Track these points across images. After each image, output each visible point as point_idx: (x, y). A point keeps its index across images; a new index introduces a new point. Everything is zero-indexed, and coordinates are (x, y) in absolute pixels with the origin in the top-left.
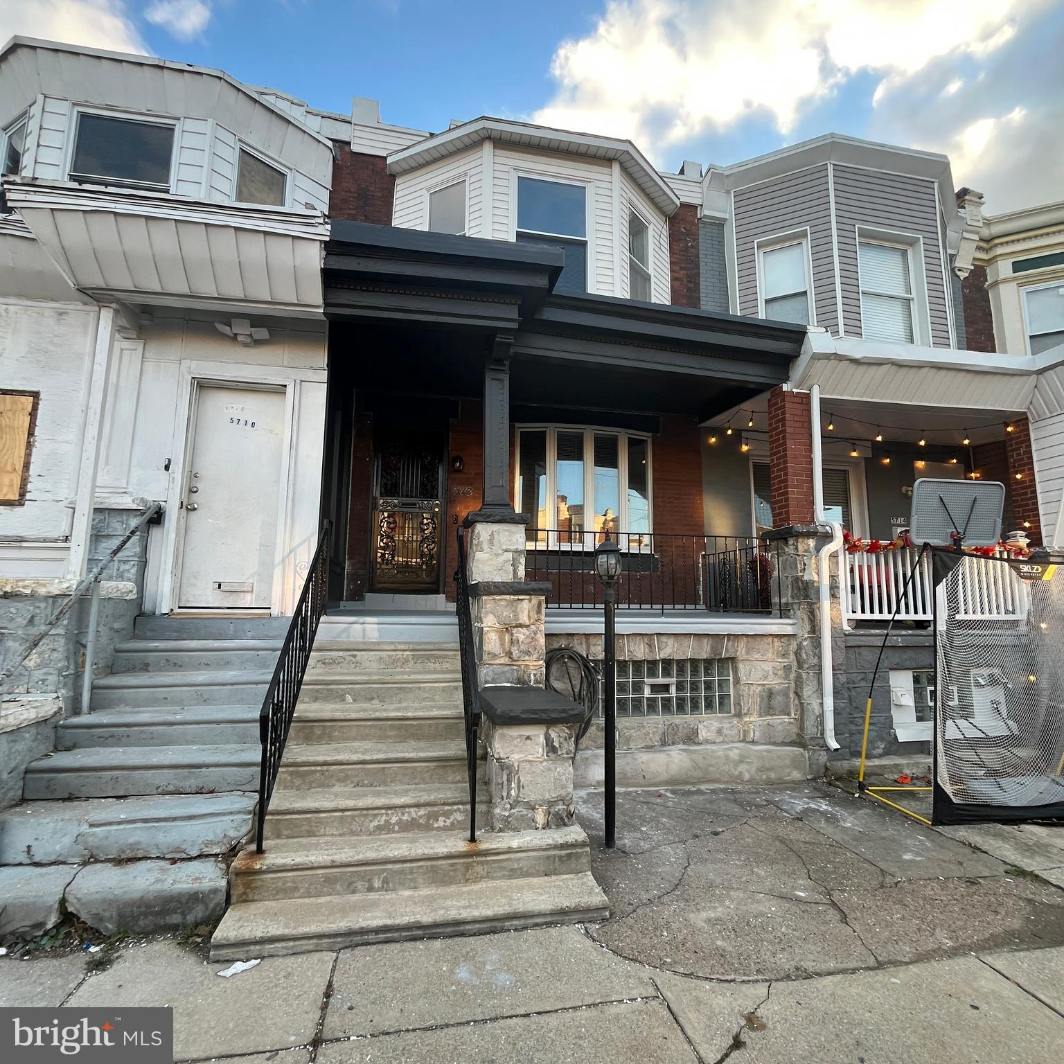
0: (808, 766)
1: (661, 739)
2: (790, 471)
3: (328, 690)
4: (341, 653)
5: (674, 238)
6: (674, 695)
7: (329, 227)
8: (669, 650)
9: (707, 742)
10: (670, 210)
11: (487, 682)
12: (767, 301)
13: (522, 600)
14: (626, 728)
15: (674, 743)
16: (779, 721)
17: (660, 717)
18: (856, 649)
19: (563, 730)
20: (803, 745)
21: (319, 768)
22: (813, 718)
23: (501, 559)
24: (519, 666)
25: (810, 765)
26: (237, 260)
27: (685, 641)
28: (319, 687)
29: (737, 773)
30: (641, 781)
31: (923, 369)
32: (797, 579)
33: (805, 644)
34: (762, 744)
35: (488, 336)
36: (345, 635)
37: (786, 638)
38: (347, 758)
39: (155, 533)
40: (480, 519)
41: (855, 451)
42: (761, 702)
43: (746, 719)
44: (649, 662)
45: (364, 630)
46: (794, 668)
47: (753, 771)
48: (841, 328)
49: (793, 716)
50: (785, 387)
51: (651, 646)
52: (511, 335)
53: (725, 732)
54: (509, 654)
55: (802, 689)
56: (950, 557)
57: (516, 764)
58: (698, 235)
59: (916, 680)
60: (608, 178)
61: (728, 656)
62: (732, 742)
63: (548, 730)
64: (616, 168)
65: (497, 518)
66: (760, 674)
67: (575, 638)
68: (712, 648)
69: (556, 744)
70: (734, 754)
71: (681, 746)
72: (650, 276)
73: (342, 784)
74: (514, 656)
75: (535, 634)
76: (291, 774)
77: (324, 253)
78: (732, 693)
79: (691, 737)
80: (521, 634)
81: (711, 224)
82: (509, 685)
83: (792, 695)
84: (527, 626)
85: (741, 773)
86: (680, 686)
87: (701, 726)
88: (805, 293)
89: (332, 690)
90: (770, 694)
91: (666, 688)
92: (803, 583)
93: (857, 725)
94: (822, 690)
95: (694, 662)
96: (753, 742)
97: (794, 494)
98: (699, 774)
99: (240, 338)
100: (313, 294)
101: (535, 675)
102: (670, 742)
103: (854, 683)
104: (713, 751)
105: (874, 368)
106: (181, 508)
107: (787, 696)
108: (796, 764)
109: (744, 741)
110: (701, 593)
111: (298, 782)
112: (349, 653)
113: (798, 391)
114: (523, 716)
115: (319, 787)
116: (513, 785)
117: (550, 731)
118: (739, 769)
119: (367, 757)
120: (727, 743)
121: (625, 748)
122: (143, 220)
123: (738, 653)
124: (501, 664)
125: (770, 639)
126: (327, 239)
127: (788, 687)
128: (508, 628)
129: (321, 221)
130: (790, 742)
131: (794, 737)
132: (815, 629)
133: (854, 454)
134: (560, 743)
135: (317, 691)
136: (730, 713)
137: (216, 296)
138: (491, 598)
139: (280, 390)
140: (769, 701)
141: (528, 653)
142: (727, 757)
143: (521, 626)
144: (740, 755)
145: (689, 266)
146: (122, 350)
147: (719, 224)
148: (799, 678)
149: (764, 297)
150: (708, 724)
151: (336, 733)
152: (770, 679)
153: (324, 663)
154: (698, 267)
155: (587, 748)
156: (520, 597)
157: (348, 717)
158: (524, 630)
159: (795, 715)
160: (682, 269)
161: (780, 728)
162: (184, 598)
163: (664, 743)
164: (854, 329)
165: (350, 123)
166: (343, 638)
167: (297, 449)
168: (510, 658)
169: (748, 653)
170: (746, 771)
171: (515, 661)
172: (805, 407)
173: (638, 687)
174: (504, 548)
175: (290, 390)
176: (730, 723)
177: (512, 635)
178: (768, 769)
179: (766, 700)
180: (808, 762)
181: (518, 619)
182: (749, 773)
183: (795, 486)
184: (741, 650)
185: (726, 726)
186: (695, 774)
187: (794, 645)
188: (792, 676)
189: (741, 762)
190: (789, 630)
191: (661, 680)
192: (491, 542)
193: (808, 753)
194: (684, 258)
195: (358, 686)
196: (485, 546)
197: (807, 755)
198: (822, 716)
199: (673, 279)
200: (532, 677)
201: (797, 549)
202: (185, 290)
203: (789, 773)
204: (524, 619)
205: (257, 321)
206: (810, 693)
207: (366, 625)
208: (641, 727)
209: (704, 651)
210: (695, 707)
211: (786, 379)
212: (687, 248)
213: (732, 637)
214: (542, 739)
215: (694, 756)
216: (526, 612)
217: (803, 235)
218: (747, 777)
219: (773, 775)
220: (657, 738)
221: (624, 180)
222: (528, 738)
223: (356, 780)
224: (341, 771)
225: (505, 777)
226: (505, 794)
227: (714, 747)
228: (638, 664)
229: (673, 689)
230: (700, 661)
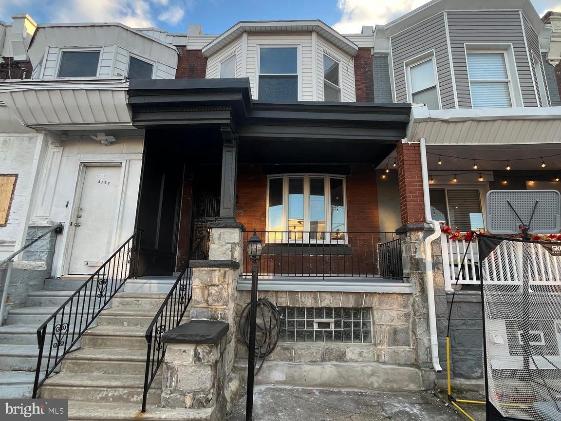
0: (421, 381)
1: (322, 357)
2: (407, 191)
3: (116, 319)
4: (132, 299)
5: (357, 68)
6: (333, 330)
7: (128, 83)
8: (327, 302)
9: (352, 360)
10: (354, 53)
11: (193, 317)
12: (413, 95)
13: (215, 270)
14: (299, 349)
15: (330, 360)
16: (402, 350)
17: (324, 343)
18: (457, 304)
19: (205, 348)
20: (418, 367)
21: (87, 362)
22: (424, 349)
23: (225, 248)
24: (212, 308)
25: (423, 380)
26: (88, 105)
27: (338, 296)
28: (112, 317)
29: (369, 382)
30: (304, 382)
31: (497, 122)
32: (412, 258)
33: (417, 299)
34: (390, 364)
36: (140, 290)
37: (406, 295)
38: (102, 357)
39: (59, 237)
40: (214, 226)
41: (481, 178)
42: (389, 337)
43: (379, 347)
44: (317, 309)
45: (150, 287)
46: (412, 315)
47: (381, 381)
48: (457, 104)
49: (412, 347)
50: (403, 141)
51: (315, 298)
52: (229, 127)
53: (364, 355)
54: (207, 301)
55: (416, 329)
56: (491, 241)
57: (176, 367)
58: (372, 64)
59: (509, 326)
60: (310, 41)
61: (366, 306)
62: (369, 362)
63: (196, 347)
64: (314, 35)
65: (222, 225)
66: (388, 318)
67: (269, 293)
68: (355, 301)
69: (201, 356)
70: (368, 370)
71: (335, 362)
72: (340, 89)
73: (98, 371)
74: (209, 303)
75: (221, 290)
76: (73, 364)
77: (127, 96)
78: (372, 330)
79: (341, 357)
80: (213, 290)
81: (380, 57)
82: (206, 319)
83: (411, 333)
84: (218, 286)
85: (372, 382)
86: (337, 324)
87: (348, 350)
88: (435, 87)
89: (117, 319)
90: (395, 332)
91: (328, 325)
92: (415, 260)
93: (461, 356)
94: (429, 330)
95: (347, 310)
96: (384, 363)
97: (410, 204)
98: (342, 381)
99: (102, 142)
100: (125, 117)
101: (221, 314)
102: (327, 359)
103: (456, 326)
104: (354, 367)
106: (71, 225)
107: (407, 333)
108: (412, 379)
109: (377, 361)
110: (378, 267)
111: (76, 368)
112: (135, 299)
113: (412, 142)
114: (178, 338)
115: (86, 372)
116: (174, 380)
117: (198, 348)
118: (371, 380)
119: (113, 357)
120: (366, 362)
121: (298, 361)
122: (47, 91)
123: (373, 305)
124: (201, 307)
125: (395, 296)
126: (127, 89)
127: (408, 327)
128: (207, 286)
129: (124, 81)
130: (411, 364)
131: (413, 361)
132: (424, 290)
133: (481, 180)
134: (203, 356)
135: (110, 319)
136: (371, 342)
137: (83, 122)
138: (198, 269)
139: (118, 165)
140: (395, 337)
141: (217, 301)
142: (363, 371)
143: (214, 285)
144: (372, 371)
145: (367, 81)
146: (54, 152)
147: (385, 56)
148: (414, 321)
149: (411, 92)
150: (353, 349)
151: (109, 343)
152: (396, 322)
153: (123, 304)
154: (373, 81)
155: (274, 360)
156: (214, 269)
157: (115, 334)
158: (216, 288)
159: (413, 346)
160: (362, 83)
161: (402, 354)
162: (71, 270)
163: (323, 360)
164: (466, 103)
165: (186, 37)
166: (140, 291)
167: (125, 194)
168: (207, 303)
169: (380, 304)
170: (376, 382)
171: (210, 305)
172: (417, 152)
173: (310, 324)
174: (227, 241)
175: (123, 165)
176: (368, 349)
177: (209, 290)
178: (391, 381)
179: (392, 335)
180: (421, 379)
181: (212, 281)
182: (378, 383)
183: (412, 200)
184: (375, 302)
185: (365, 351)
186: (340, 381)
187: (411, 300)
188: (411, 320)
189: (372, 375)
190: (407, 290)
191: (324, 320)
192: (219, 238)
193: (422, 372)
194: (364, 77)
195: (131, 317)
196: (216, 241)
197: (420, 374)
198: (430, 347)
199: (357, 89)
200: (219, 314)
201: (411, 239)
202: (69, 121)
203: (407, 384)
204: (216, 281)
205: (108, 133)
206: (421, 332)
207: (152, 285)
208: (309, 348)
209: (351, 303)
210: (348, 337)
211: (404, 136)
212: (365, 72)
213: (369, 294)
214: (192, 353)
215: (340, 369)
216: (217, 277)
217: (431, 54)
218: (376, 385)
219: (395, 386)
220: (319, 356)
221: (319, 41)
222: (184, 351)
223: (105, 369)
224: (98, 364)
225: (169, 374)
226: (168, 385)
227: (355, 364)
228: (310, 310)
229: (332, 326)
230: (349, 309)
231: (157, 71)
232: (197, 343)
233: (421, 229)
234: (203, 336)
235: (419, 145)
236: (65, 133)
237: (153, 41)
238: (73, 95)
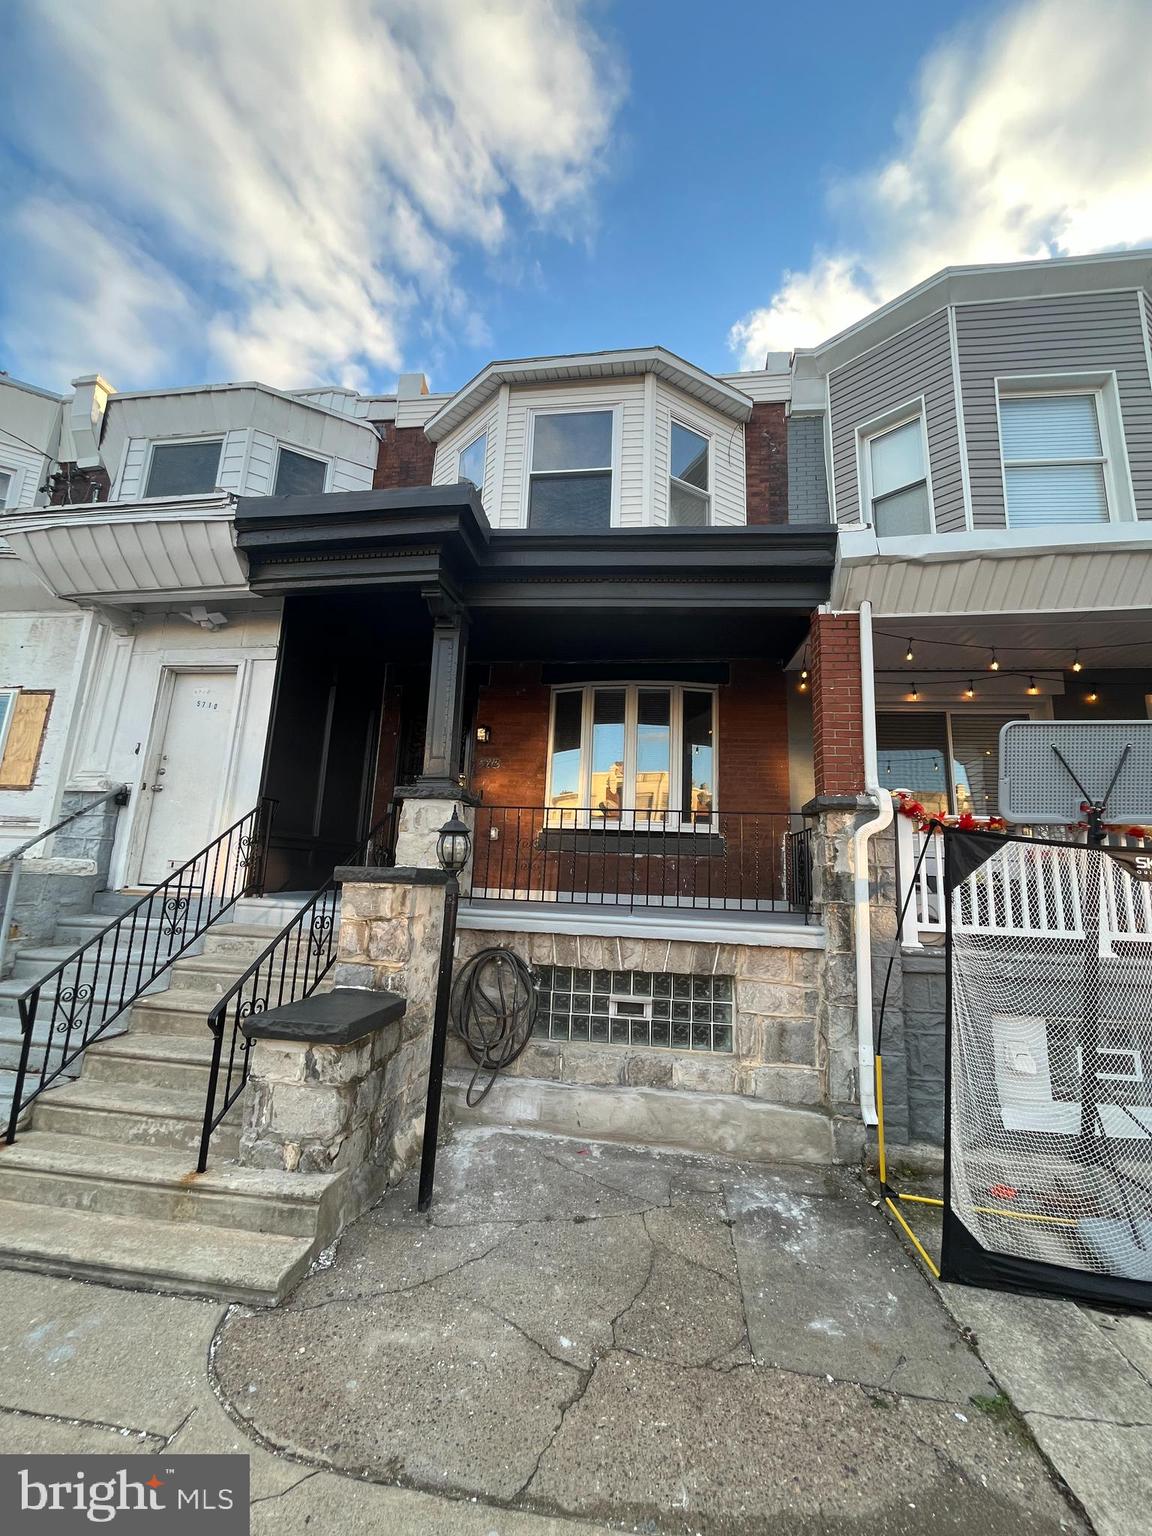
0: (834, 1144)
1: (619, 1076)
2: (826, 721)
3: (202, 977)
4: (240, 939)
5: (751, 447)
6: (649, 1019)
7: (235, 506)
8: (634, 959)
9: (684, 1088)
10: (745, 415)
11: (337, 983)
12: (876, 502)
13: (384, 888)
14: (574, 1056)
15: (636, 1084)
16: (795, 1072)
17: (629, 1046)
18: (929, 977)
19: (329, 1051)
20: (829, 1113)
21: (128, 1061)
22: (842, 1074)
23: (427, 840)
24: (377, 966)
25: (838, 1143)
26: (165, 553)
27: (660, 949)
28: (195, 973)
29: (715, 1138)
30: (575, 1127)
31: (1044, 559)
32: (826, 871)
33: (832, 963)
34: (767, 1101)
35: (409, 593)
36: (263, 920)
37: (811, 954)
38: (155, 1053)
39: (122, 812)
41: (1033, 687)
42: (768, 1042)
43: (746, 1063)
44: (617, 973)
45: (282, 915)
46: (821, 998)
47: (741, 1137)
48: (969, 519)
49: (817, 1067)
50: (822, 610)
51: (612, 952)
52: (437, 588)
53: (712, 1077)
54: (367, 952)
55: (827, 1028)
57: (271, 1086)
58: (785, 436)
59: (1055, 1032)
60: (638, 395)
61: (720, 972)
62: (722, 1092)
63: (311, 1049)
64: (650, 381)
65: (424, 793)
66: (767, 1001)
67: (517, 937)
68: (697, 960)
69: (318, 1067)
70: (715, 1111)
71: (646, 1089)
72: (709, 497)
73: (146, 1082)
74: (372, 955)
75: (395, 929)
76: (103, 1063)
77: (235, 533)
78: (733, 1024)
79: (662, 1079)
80: (380, 929)
81: (805, 420)
82: (364, 988)
83: (817, 1037)
84: (389, 920)
85: (722, 1138)
86: (659, 1008)
87: (676, 1065)
88: (923, 482)
89: (205, 978)
90: (782, 1031)
91: (638, 1008)
92: (832, 877)
93: (929, 1093)
94: (857, 1033)
95: (682, 981)
96: (754, 1098)
97: (831, 751)
98: (657, 1130)
99: (203, 624)
100: (236, 574)
101: (393, 979)
102: (632, 1081)
103: (924, 1027)
104: (687, 1102)
105: (953, 569)
106: (144, 789)
107: (809, 1037)
108: (812, 1137)
109: (741, 1093)
110: (784, 885)
111: (108, 1072)
112: (247, 939)
113: (842, 612)
114: (272, 1029)
115: (125, 1081)
116: (265, 1111)
117: (314, 1051)
118: (720, 1132)
119: (173, 1055)
120: (714, 1093)
121: (570, 1081)
123: (737, 970)
124: (358, 963)
125: (786, 954)
126: (233, 518)
127: (812, 1024)
128: (370, 920)
129: (227, 501)
130: (815, 1105)
131: (820, 1097)
132: (848, 943)
133: (1033, 691)
134: (324, 1067)
135: (192, 977)
136: (731, 1051)
137: (158, 588)
138: (351, 884)
139: (231, 671)
140: (781, 1042)
141: (386, 952)
142: (703, 1113)
143: (381, 919)
144: (724, 1113)
145: (774, 476)
146: (119, 646)
147: (817, 418)
148: (825, 1011)
149: (871, 497)
150: (688, 1062)
151: (178, 1025)
152: (784, 1010)
153: (224, 949)
154: (786, 475)
155: (522, 1075)
156: (383, 885)
157: (191, 1009)
158: (385, 925)
159: (821, 1065)
160: (762, 482)
161: (796, 1082)
162: (143, 876)
163: (622, 1083)
164: (991, 515)
165: (395, 401)
166: (262, 923)
167: (243, 729)
168: (368, 956)
169: (751, 970)
170: (732, 1137)
171: (372, 960)
172: (854, 634)
173: (601, 1004)
174: (432, 827)
175: (241, 670)
176: (720, 1066)
177: (371, 929)
178: (764, 1139)
179: (775, 1038)
180: (834, 1138)
181: (378, 911)
182: (735, 1140)
183: (835, 742)
184: (740, 965)
185: (714, 1069)
186: (652, 1130)
187: (821, 966)
188: (818, 1009)
189: (724, 1122)
190: (813, 942)
191: (632, 998)
192: (417, 820)
193: (835, 1124)
194: (766, 468)
195: (229, 976)
196: (411, 825)
197: (832, 1128)
198: (856, 1071)
199: (750, 495)
200: (390, 981)
201: (826, 828)
202: (133, 586)
203: (802, 1149)
204: (386, 911)
205: (212, 606)
206: (839, 1036)
207: (285, 910)
208: (593, 1056)
209: (687, 964)
210: (680, 1036)
211: (825, 598)
212: (770, 456)
213: (728, 948)
214: (302, 1060)
215: (656, 1105)
216: (389, 902)
217: (917, 408)
218: (730, 1145)
219: (773, 1150)
220: (614, 1074)
221: (661, 392)
222: (287, 1056)
223: (159, 1078)
224: (147, 1067)
225: (257, 1100)
226: (254, 1120)
227: (690, 1097)
228: (602, 975)
229: (648, 1012)
230: (687, 977)
231: (334, 477)
232: (314, 1040)
233: (850, 808)
234: (320, 1028)
235: (856, 618)
236: (139, 608)
237: (326, 414)
238: (134, 532)
